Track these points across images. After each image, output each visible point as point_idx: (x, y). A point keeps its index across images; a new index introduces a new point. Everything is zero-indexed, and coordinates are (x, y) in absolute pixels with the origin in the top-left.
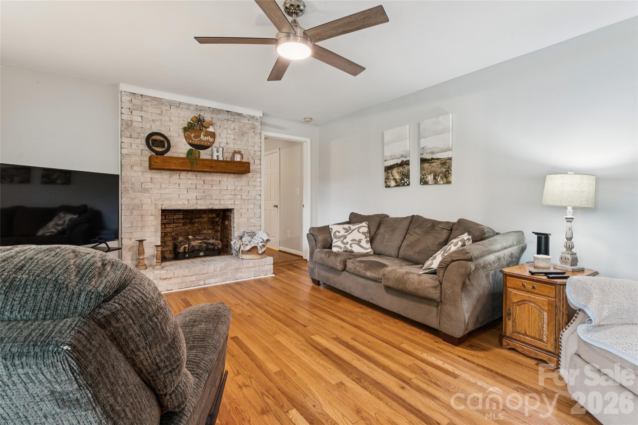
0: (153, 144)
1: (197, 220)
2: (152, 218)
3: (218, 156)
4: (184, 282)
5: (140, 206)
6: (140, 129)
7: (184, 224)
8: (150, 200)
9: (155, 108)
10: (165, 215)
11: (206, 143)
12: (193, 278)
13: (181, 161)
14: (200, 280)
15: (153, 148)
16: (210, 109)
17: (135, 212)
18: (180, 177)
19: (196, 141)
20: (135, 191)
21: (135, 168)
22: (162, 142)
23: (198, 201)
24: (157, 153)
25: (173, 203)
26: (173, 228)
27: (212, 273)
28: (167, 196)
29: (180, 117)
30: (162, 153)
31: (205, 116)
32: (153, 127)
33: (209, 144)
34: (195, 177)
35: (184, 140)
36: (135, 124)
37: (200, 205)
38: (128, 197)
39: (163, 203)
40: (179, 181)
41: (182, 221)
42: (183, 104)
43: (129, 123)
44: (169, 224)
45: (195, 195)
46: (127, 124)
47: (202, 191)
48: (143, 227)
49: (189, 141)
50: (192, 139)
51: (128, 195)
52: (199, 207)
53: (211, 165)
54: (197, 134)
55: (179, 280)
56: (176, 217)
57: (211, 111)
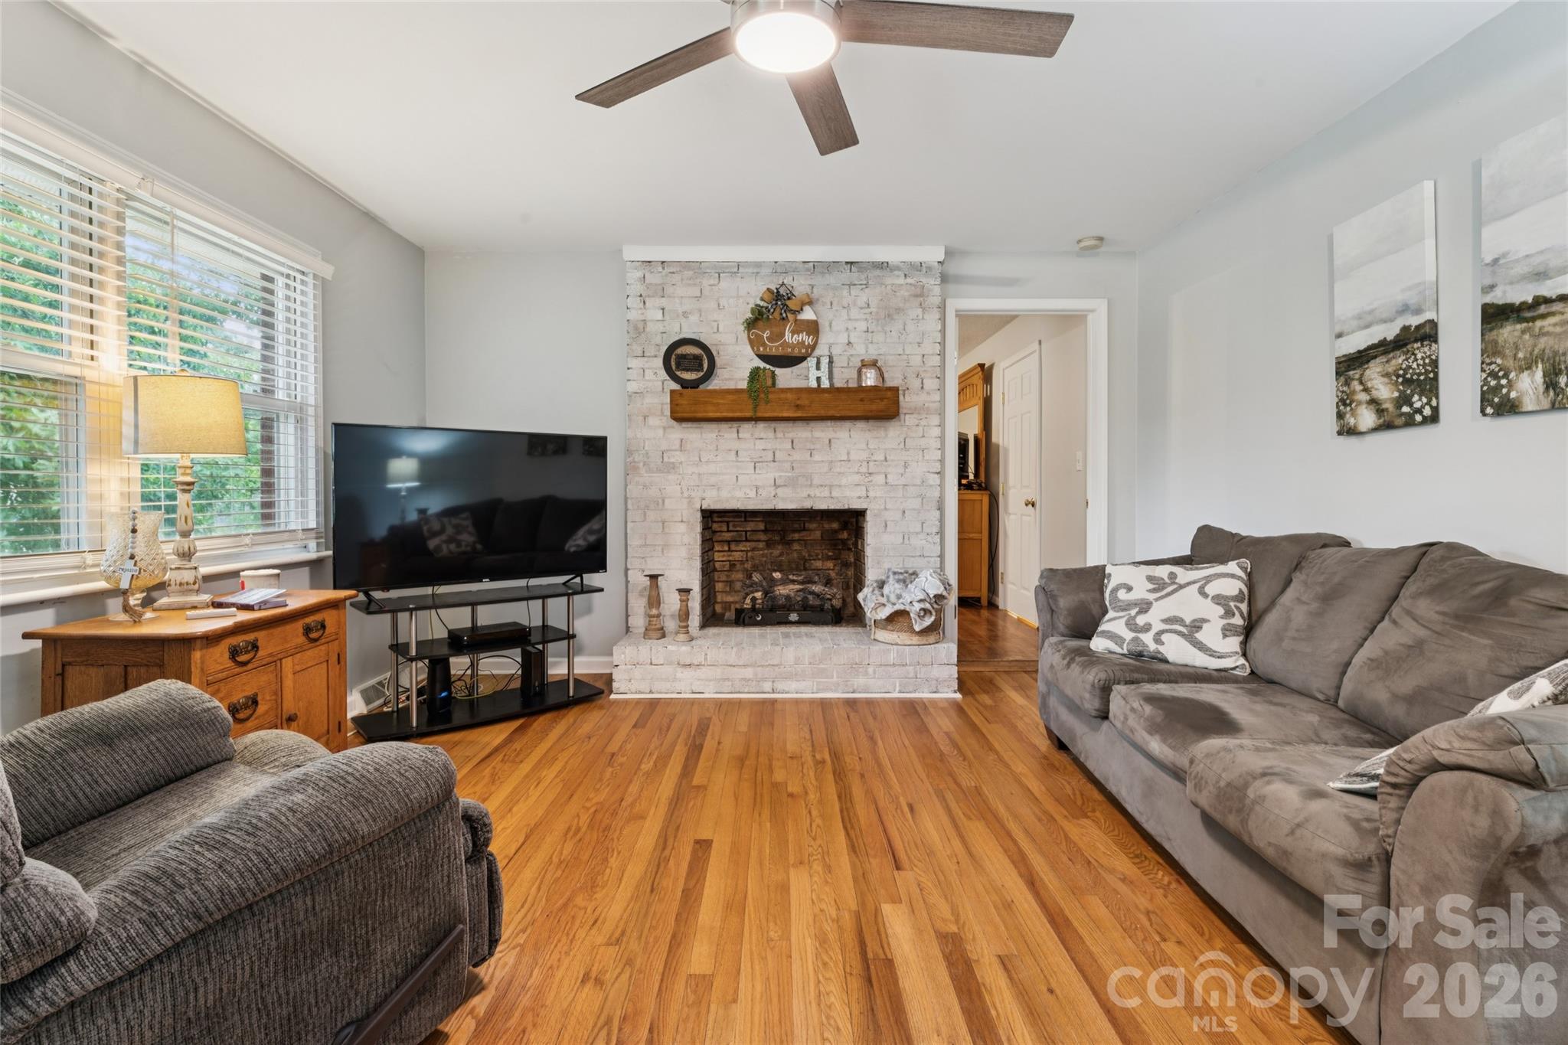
0: (678, 365)
1: (796, 536)
2: (682, 528)
3: (818, 379)
4: (728, 679)
5: (660, 503)
6: (659, 337)
7: (769, 544)
8: (678, 487)
9: (689, 285)
10: (728, 523)
11: (796, 351)
12: (749, 673)
13: (731, 397)
14: (764, 680)
15: (678, 373)
16: (806, 266)
17: (652, 515)
18: (741, 435)
19: (774, 348)
20: (650, 471)
21: (652, 421)
22: (697, 358)
23: (780, 491)
24: (685, 384)
25: (724, 494)
26: (747, 551)
27: (790, 666)
28: (713, 480)
29: (738, 297)
30: (694, 385)
31: (794, 284)
32: (684, 329)
33: (803, 351)
34: (771, 435)
35: (749, 347)
36: (650, 327)
37: (784, 500)
38: (638, 483)
39: (704, 495)
40: (736, 445)
41: (763, 537)
42: (747, 264)
43: (640, 326)
44: (738, 542)
45: (771, 476)
46: (636, 328)
47: (787, 466)
48: (665, 547)
49: (758, 350)
50: (764, 345)
51: (637, 479)
52: (781, 506)
53: (799, 402)
54: (776, 330)
55: (718, 672)
56: (750, 526)
57: (808, 270)
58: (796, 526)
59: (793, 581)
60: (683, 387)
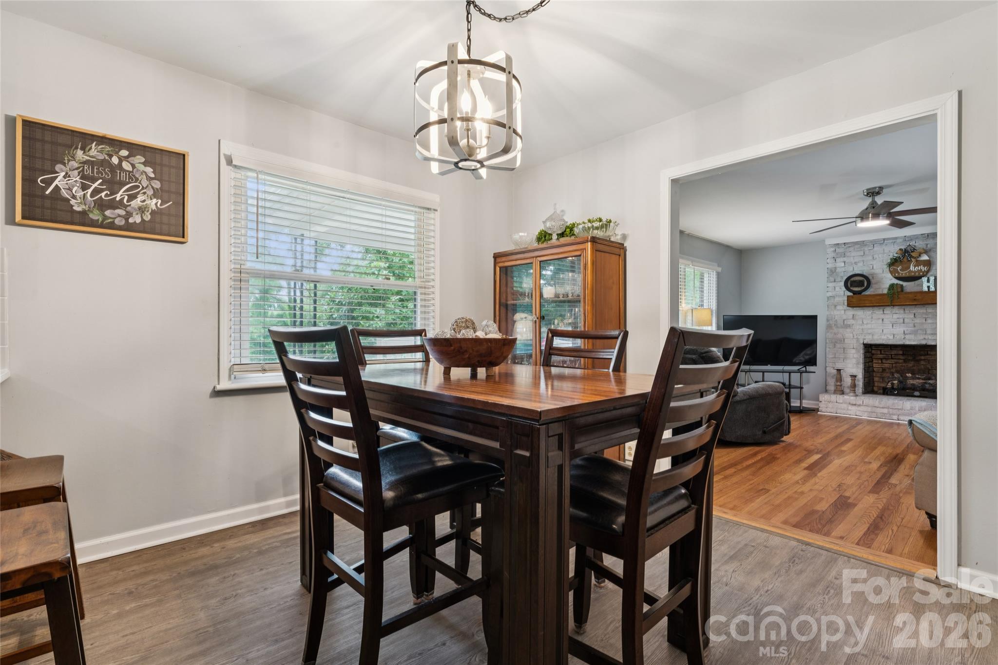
0: (851, 285)
1: (923, 358)
2: (854, 351)
3: (929, 287)
4: (874, 412)
5: (842, 340)
6: (843, 273)
7: (905, 361)
8: (851, 335)
9: (858, 251)
10: (881, 351)
11: (917, 274)
12: (885, 411)
13: (878, 297)
14: (894, 415)
15: (852, 288)
16: (923, 236)
17: (838, 346)
18: (885, 312)
19: (904, 274)
20: (837, 327)
21: (838, 307)
22: (862, 282)
23: (907, 337)
24: (855, 293)
25: (876, 337)
26: (892, 364)
27: (908, 410)
28: (870, 331)
29: (884, 253)
30: (860, 293)
31: (916, 245)
32: (855, 269)
33: (921, 274)
34: (902, 311)
35: (890, 274)
36: (838, 270)
37: (909, 340)
38: (831, 333)
39: (865, 338)
40: (882, 316)
41: (902, 357)
42: (888, 239)
43: (833, 270)
44: (887, 359)
45: (902, 330)
46: (831, 271)
47: (912, 325)
48: (845, 359)
49: (895, 274)
50: (898, 273)
51: (831, 331)
52: (908, 343)
53: (915, 298)
54: (905, 266)
55: (869, 409)
56: (894, 352)
57: (925, 237)
58: (922, 352)
59: (919, 378)
60: (854, 294)
